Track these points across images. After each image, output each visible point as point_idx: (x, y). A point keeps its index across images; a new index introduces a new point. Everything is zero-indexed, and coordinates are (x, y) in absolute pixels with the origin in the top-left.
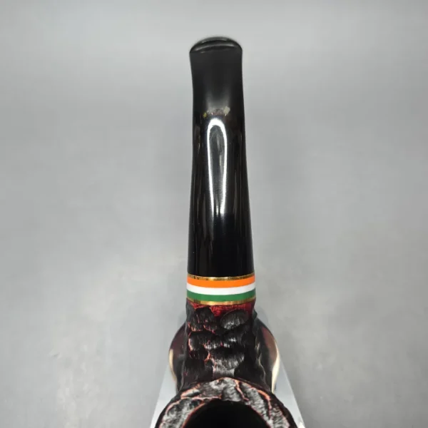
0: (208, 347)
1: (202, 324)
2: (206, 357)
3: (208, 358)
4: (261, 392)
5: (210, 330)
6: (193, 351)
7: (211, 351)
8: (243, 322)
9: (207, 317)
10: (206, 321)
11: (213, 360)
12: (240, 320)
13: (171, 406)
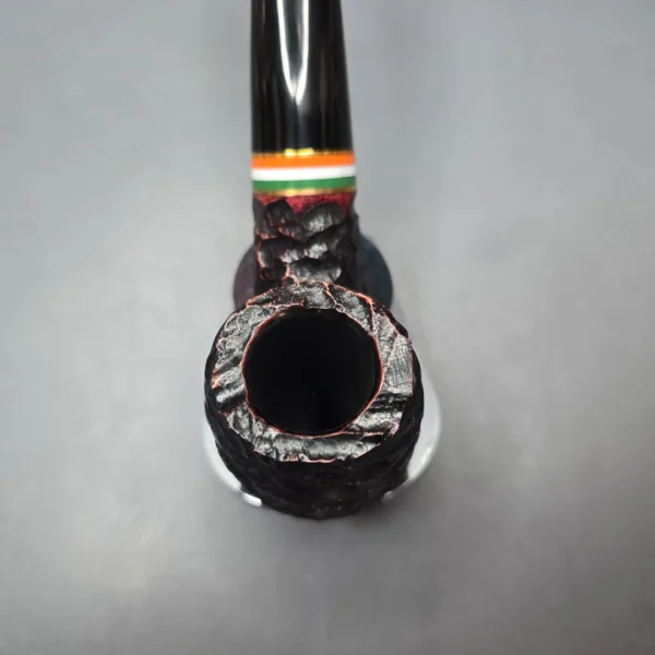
0: (287, 259)
1: (277, 227)
2: (284, 274)
3: (287, 274)
4: (360, 295)
5: (288, 233)
6: (265, 268)
7: (290, 264)
8: (337, 222)
9: (283, 215)
10: (283, 221)
11: (293, 277)
12: (333, 219)
13: (232, 317)
